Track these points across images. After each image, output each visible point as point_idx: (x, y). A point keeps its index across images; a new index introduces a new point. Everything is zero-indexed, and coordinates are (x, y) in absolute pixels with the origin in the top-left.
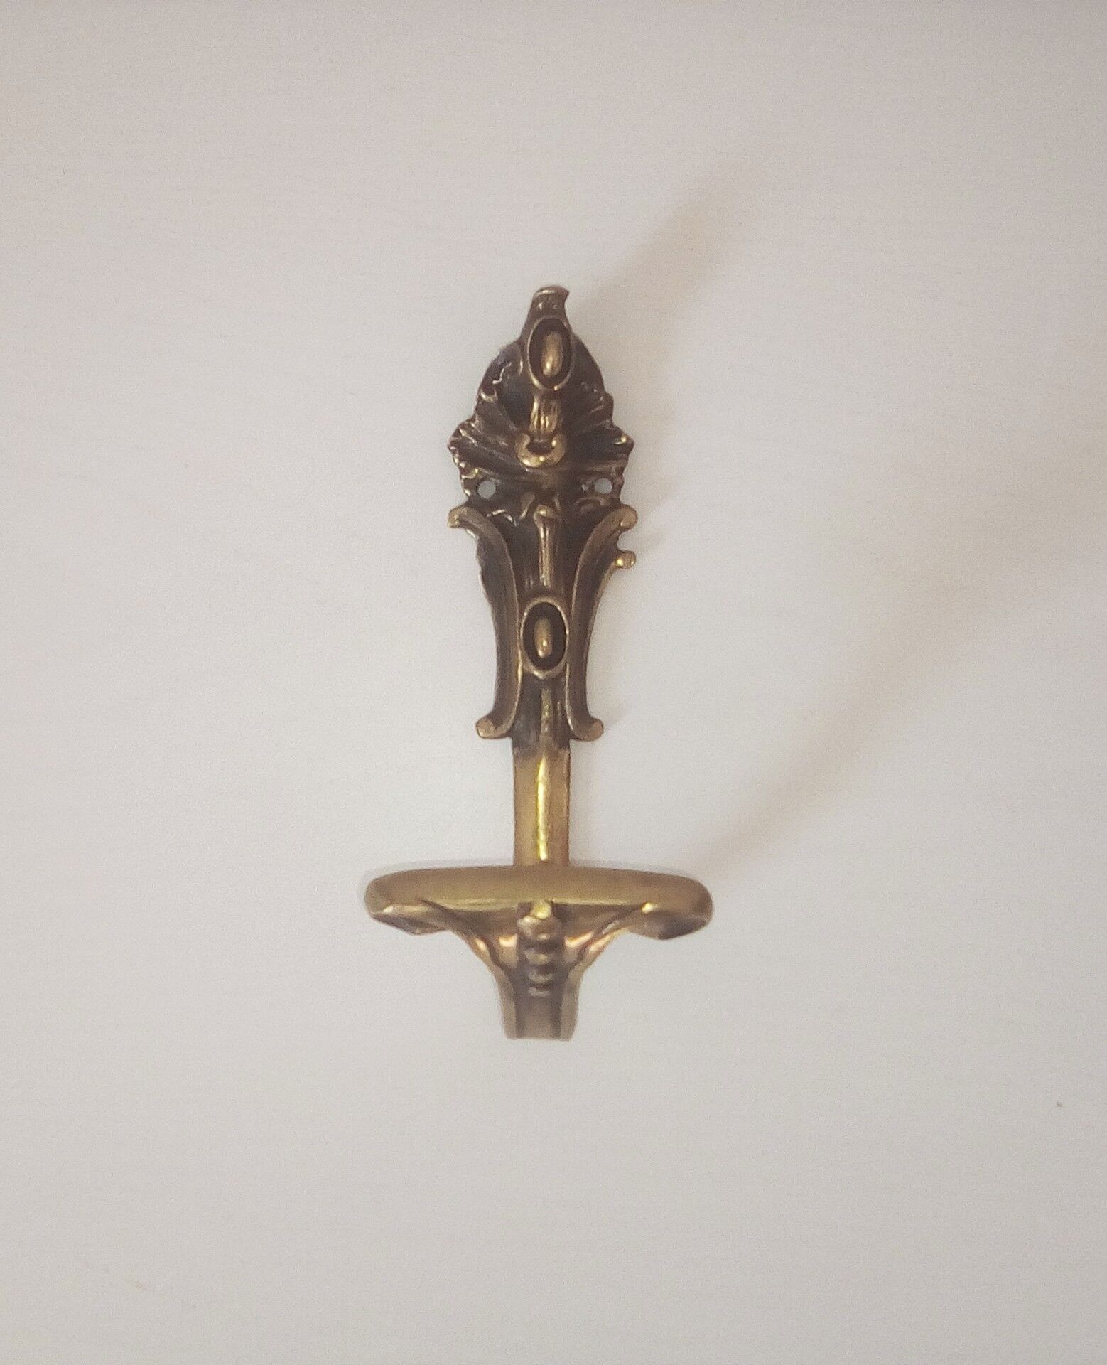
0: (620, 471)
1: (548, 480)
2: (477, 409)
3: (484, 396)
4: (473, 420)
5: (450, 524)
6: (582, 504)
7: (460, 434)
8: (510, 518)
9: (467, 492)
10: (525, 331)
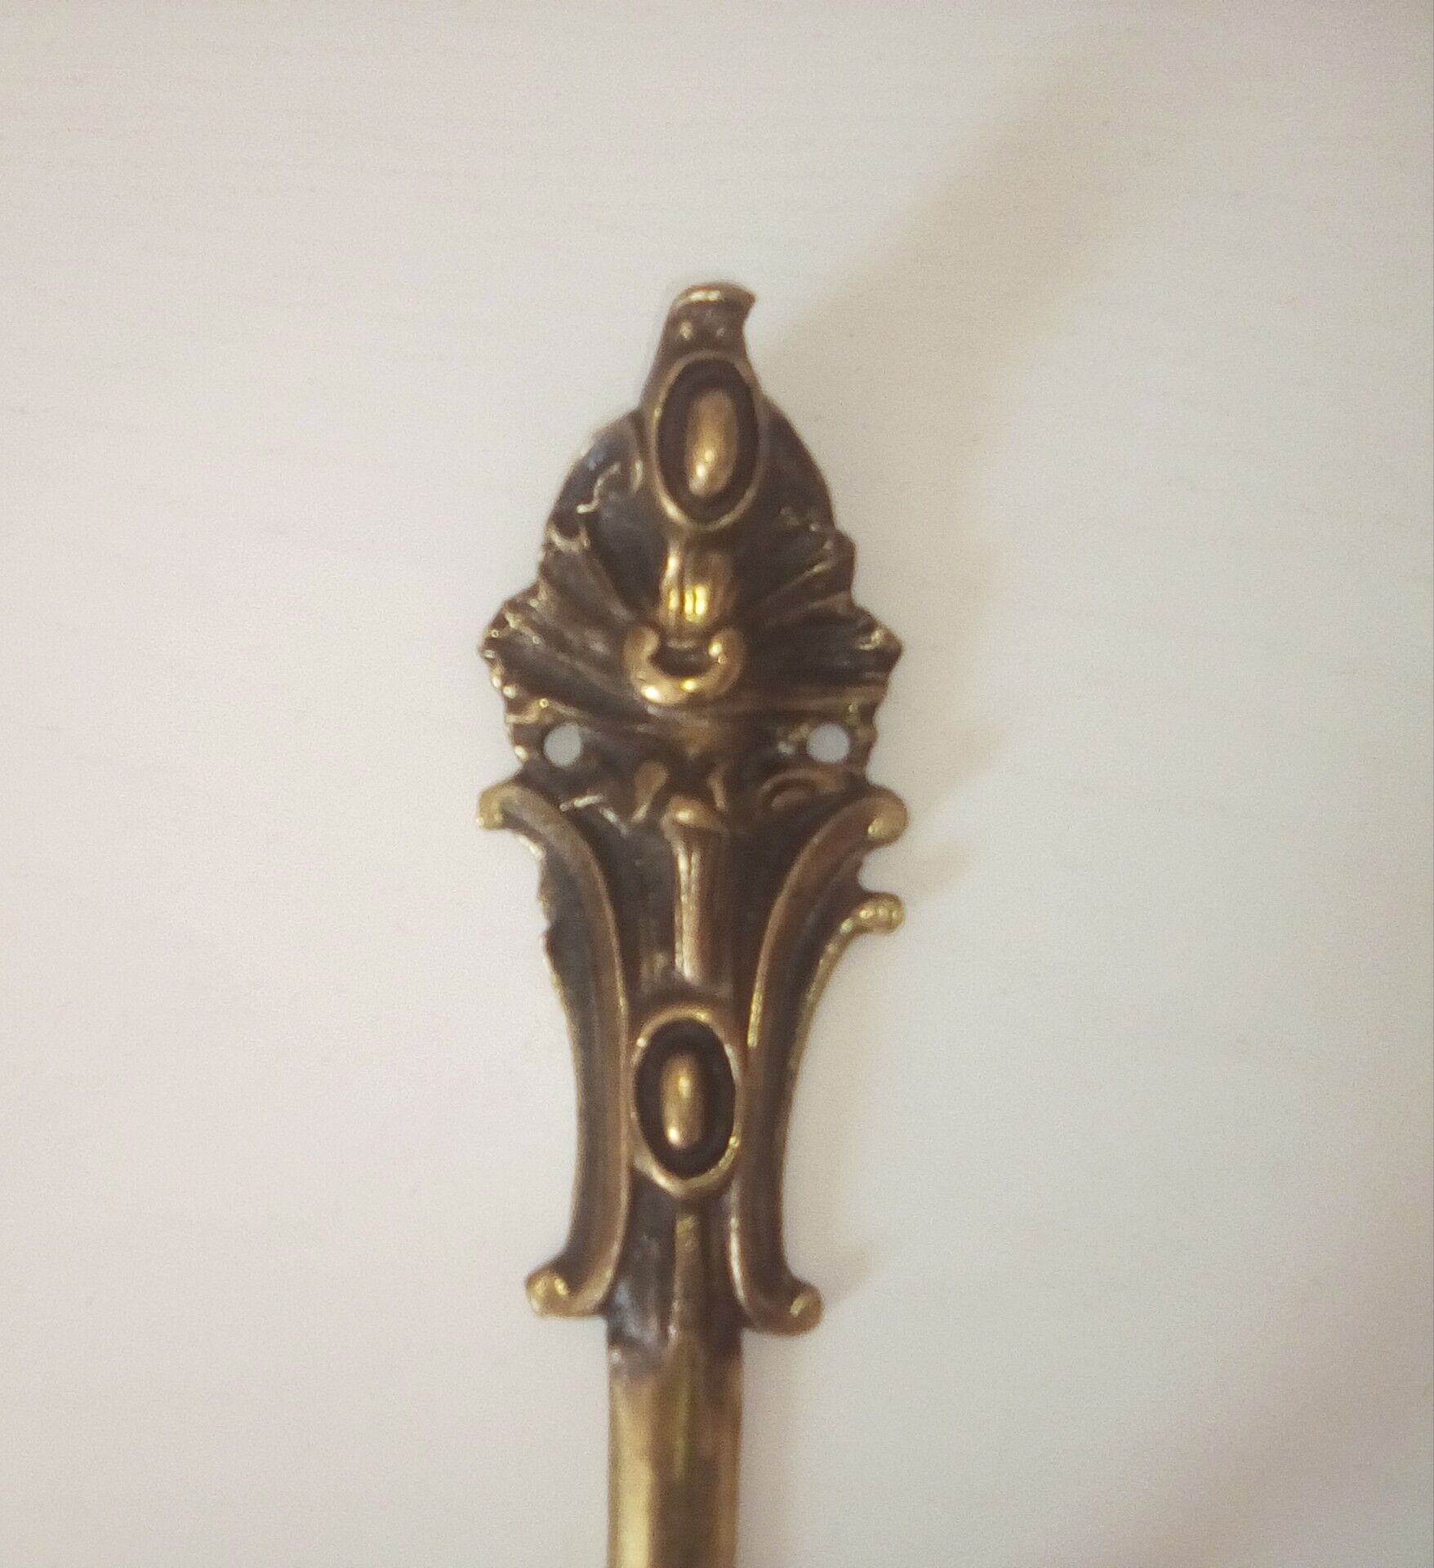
0: (868, 714)
1: (699, 734)
2: (545, 570)
3: (558, 540)
4: (533, 592)
5: (479, 821)
6: (779, 789)
7: (507, 623)
8: (611, 816)
9: (521, 752)
10: (650, 392)
